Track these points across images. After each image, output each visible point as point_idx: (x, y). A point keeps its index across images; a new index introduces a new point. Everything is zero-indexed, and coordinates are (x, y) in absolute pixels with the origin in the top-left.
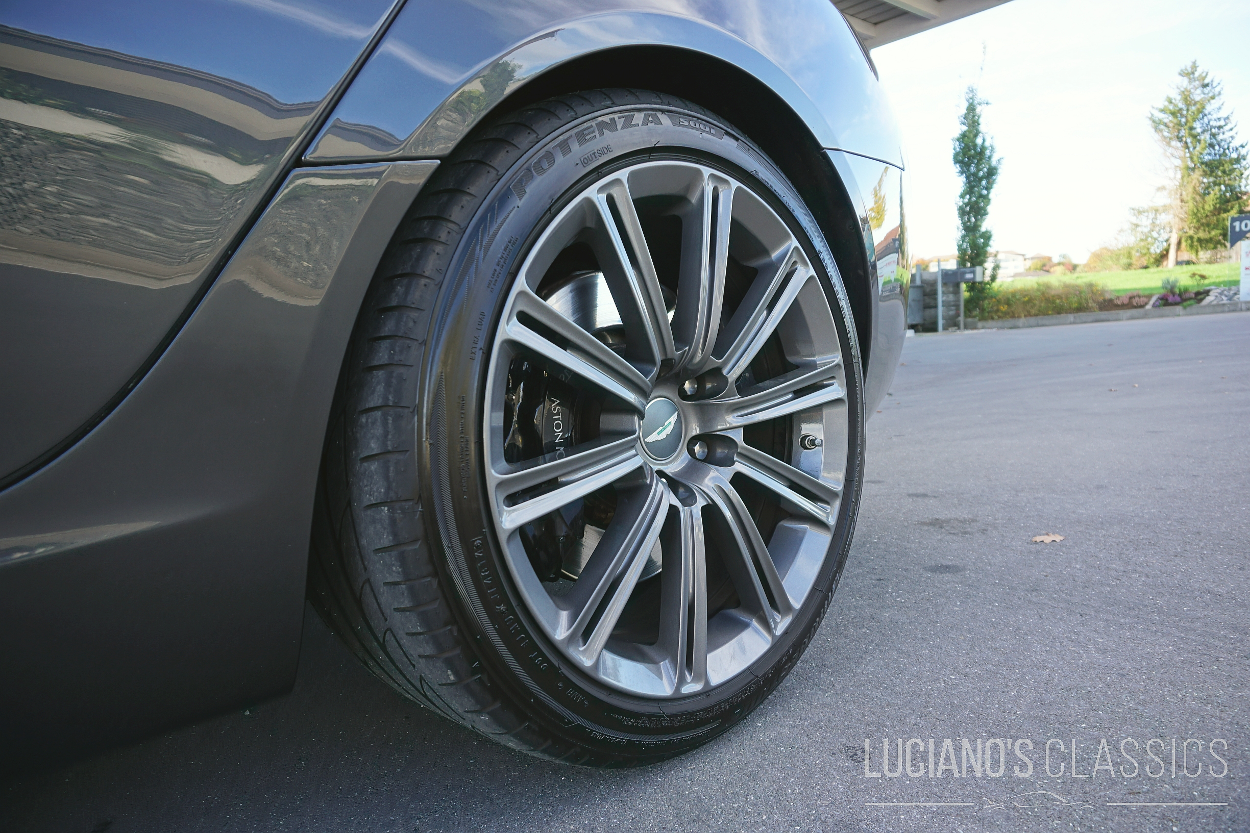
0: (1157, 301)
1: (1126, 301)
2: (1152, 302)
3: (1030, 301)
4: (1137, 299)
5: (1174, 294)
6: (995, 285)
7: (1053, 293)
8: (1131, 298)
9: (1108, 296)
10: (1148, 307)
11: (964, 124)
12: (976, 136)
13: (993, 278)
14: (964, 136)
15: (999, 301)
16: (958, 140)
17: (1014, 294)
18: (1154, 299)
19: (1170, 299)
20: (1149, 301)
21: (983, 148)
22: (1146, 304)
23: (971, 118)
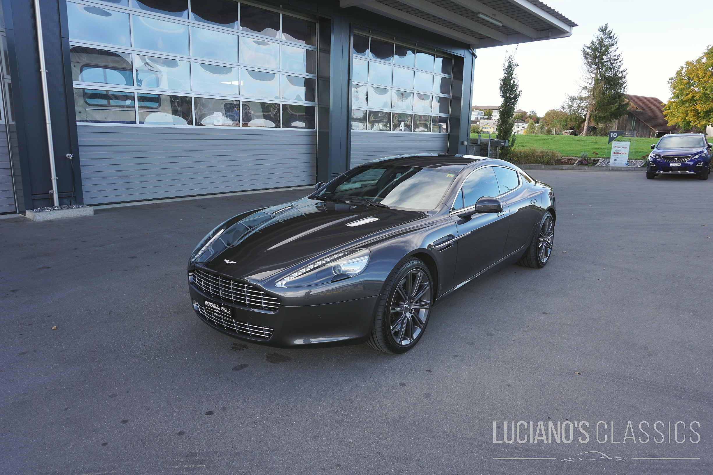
0: (578, 162)
1: (566, 161)
2: (576, 163)
3: (527, 157)
4: (570, 161)
5: (585, 160)
6: (513, 148)
7: (537, 154)
8: (569, 160)
9: (559, 158)
10: (575, 165)
11: (506, 73)
12: (511, 79)
13: (512, 145)
14: (505, 78)
15: (514, 156)
16: (503, 80)
17: (520, 153)
18: (577, 161)
19: (584, 162)
20: (575, 162)
21: (514, 85)
22: (574, 163)
23: (510, 70)
